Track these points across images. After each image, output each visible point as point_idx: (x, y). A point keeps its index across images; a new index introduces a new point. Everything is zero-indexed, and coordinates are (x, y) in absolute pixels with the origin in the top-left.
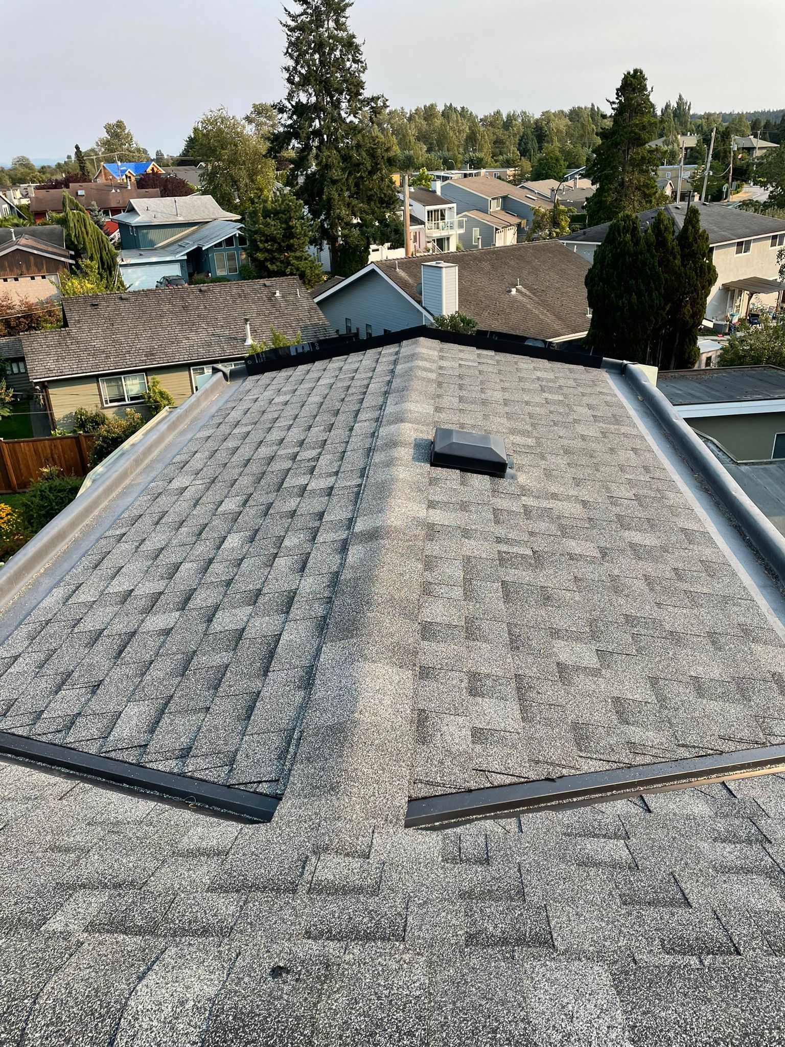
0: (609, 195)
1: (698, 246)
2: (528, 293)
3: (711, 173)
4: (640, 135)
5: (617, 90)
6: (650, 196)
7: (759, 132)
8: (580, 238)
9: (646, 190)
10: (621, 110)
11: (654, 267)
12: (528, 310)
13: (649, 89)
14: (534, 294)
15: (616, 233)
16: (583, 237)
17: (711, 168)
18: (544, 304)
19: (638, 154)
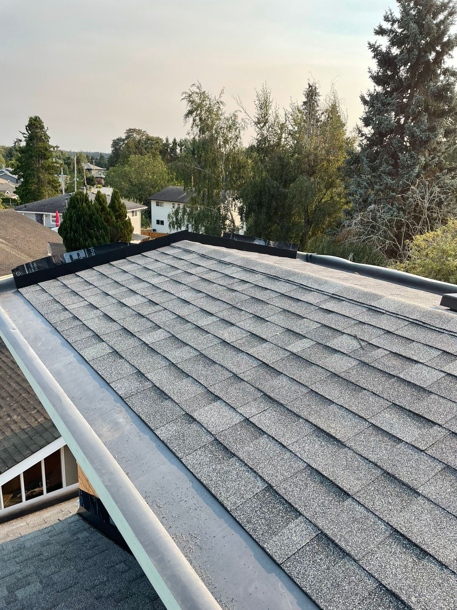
0: (32, 185)
1: (122, 212)
2: (4, 241)
3: (78, 180)
4: (45, 154)
5: (26, 126)
6: (56, 187)
7: (94, 161)
8: (23, 209)
9: (54, 184)
10: (30, 139)
11: (102, 222)
12: (7, 252)
13: (46, 128)
14: (8, 242)
15: (76, 202)
16: (25, 208)
17: (77, 177)
18: (17, 247)
19: (46, 163)
